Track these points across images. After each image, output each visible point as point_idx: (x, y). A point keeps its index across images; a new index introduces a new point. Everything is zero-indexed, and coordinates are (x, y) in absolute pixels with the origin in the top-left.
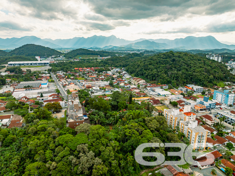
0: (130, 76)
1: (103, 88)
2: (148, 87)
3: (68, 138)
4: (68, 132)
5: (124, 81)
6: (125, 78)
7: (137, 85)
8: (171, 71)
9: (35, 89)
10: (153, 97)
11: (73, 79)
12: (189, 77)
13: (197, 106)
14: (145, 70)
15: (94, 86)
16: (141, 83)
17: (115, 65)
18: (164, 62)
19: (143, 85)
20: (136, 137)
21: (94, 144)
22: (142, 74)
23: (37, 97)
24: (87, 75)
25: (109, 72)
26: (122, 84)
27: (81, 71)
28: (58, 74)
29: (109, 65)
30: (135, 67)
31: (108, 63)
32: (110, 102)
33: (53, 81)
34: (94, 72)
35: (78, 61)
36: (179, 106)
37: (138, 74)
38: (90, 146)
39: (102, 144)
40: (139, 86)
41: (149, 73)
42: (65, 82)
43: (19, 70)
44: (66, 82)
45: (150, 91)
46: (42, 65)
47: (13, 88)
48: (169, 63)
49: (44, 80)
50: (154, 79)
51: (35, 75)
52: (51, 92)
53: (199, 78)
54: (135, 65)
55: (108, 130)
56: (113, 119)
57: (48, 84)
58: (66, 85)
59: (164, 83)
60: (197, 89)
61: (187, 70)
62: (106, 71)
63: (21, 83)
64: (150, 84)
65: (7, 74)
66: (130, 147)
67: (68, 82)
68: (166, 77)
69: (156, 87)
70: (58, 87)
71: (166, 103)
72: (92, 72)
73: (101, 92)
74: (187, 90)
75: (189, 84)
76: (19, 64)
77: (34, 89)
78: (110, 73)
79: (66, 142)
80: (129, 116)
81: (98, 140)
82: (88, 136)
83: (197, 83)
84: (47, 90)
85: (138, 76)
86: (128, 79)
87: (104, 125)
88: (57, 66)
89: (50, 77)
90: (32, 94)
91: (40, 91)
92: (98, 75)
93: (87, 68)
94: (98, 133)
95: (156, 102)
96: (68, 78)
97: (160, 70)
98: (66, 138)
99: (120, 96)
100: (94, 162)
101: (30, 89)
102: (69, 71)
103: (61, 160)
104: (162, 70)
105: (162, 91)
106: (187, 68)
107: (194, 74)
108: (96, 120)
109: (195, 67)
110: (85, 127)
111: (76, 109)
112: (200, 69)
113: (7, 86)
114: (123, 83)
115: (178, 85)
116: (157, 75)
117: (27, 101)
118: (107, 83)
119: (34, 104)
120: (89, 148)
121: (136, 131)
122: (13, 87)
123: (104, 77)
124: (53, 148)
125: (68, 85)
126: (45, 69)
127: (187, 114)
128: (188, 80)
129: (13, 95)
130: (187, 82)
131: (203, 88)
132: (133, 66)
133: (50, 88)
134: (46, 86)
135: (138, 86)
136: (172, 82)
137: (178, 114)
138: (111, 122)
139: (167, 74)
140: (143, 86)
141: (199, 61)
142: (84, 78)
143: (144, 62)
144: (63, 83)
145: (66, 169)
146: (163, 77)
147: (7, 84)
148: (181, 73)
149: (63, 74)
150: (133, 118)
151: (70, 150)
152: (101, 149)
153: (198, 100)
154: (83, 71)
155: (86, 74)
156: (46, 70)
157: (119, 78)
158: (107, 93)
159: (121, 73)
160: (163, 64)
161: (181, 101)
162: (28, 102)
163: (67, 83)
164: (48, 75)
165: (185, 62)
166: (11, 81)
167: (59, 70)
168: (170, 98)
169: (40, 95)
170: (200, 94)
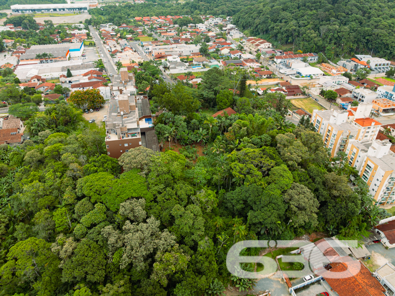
0: (242, 35)
1: (188, 59)
2: (278, 58)
3: (101, 183)
4: (101, 169)
5: (229, 44)
6: (231, 37)
7: (255, 54)
8: (327, 24)
9: (58, 59)
10: (286, 78)
11: (131, 39)
12: (364, 38)
13: (378, 102)
14: (272, 23)
15: (171, 55)
16: (262, 50)
17: (212, 12)
18: (314, 5)
19: (267, 52)
20: (255, 182)
21: (160, 198)
22: (267, 31)
23: (61, 76)
24: (158, 31)
25: (199, 25)
26: (225, 51)
27: (146, 23)
28: (102, 29)
29: (201, 11)
30: (252, 15)
31: (199, 6)
32: (199, 91)
33: (91, 45)
34: (172, 26)
35: (142, 4)
36: (339, 101)
37: (258, 31)
38: (151, 202)
39: (179, 197)
40: (259, 57)
41: (281, 28)
42: (115, 47)
43: (30, 21)
44: (118, 46)
45: (281, 66)
46: (75, 11)
47: (17, 59)
48: (324, 6)
49: (75, 41)
50: (289, 41)
51: (59, 33)
52: (86, 67)
53: (384, 41)
54: (252, 12)
55: (194, 157)
56: (205, 132)
57: (84, 50)
58: (116, 52)
59: (309, 50)
60: (376, 65)
61: (361, 23)
62: (195, 23)
63: (33, 47)
64: (281, 52)
65: (9, 29)
66: (241, 202)
67: (121, 46)
68: (315, 37)
69: (292, 58)
70: (102, 55)
71: (313, 93)
72: (168, 24)
73: (183, 68)
74: (356, 66)
75: (362, 53)
76: (32, 10)
77: (56, 59)
78: (202, 27)
79: (98, 192)
80: (241, 128)
81: (168, 189)
82: (147, 178)
83: (379, 52)
84: (79, 62)
85: (257, 33)
86: (236, 40)
87: (187, 144)
88: (102, 15)
89: (88, 35)
90: (52, 70)
91: (67, 64)
92: (180, 31)
93: (158, 16)
94: (169, 172)
95: (294, 90)
96: (121, 38)
97: (304, 22)
98: (96, 183)
99: (220, 78)
100: (157, 244)
101: (49, 60)
102: (123, 23)
103: (87, 233)
104: (309, 23)
105: (306, 66)
106: (363, 18)
107: (376, 31)
108: (167, 135)
109: (378, 16)
110: (139, 159)
111: (124, 112)
112: (390, 21)
113: (6, 53)
114: (227, 48)
115: (337, 55)
116: (297, 34)
117: (40, 85)
118: (196, 48)
119: (52, 92)
120: (148, 209)
121: (256, 169)
122: (16, 56)
123: (191, 35)
124: (70, 201)
125: (121, 52)
126: (81, 20)
127: (363, 122)
128: (361, 46)
129: (15, 73)
130: (357, 48)
131: (389, 62)
132: (249, 12)
133: (87, 57)
134: (79, 53)
135: (257, 56)
136: (327, 48)
137: (345, 122)
138: (201, 138)
139: (317, 32)
140: (268, 56)
141: (389, 3)
142: (152, 38)
143: (271, 5)
144: (111, 48)
145: (94, 258)
146: (309, 37)
147: (6, 51)
148: (348, 30)
149: (113, 30)
150: (247, 132)
151: (105, 210)
152: (174, 213)
153: (382, 90)
154: (150, 23)
155: (156, 29)
156: (81, 23)
157: (220, 38)
158: (195, 70)
159: (224, 29)
160: (311, 10)
161: (343, 91)
162: (43, 88)
163: (119, 48)
164: (85, 31)
165: (358, 4)
166: (13, 44)
167: (106, 22)
168: (321, 83)
169: (65, 73)
170: (384, 74)
